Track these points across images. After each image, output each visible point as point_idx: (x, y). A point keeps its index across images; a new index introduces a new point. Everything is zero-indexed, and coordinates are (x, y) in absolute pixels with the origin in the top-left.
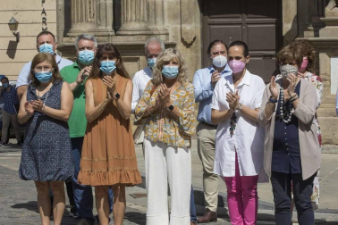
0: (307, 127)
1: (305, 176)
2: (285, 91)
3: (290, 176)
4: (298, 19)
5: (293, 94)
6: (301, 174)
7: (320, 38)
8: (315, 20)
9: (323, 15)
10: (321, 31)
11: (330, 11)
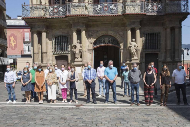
9: (75, 60)
11: (76, 60)
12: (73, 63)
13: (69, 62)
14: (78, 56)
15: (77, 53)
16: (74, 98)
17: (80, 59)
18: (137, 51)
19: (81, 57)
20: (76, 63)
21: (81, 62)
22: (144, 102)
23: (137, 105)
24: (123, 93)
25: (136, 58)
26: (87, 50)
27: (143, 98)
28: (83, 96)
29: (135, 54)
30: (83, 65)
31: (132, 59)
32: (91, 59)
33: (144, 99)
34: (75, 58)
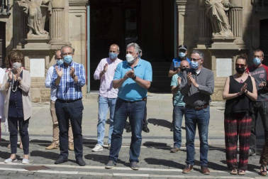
0: (26, 94)
1: (25, 119)
2: (15, 76)
3: (17, 119)
4: (13, 39)
5: (19, 78)
6: (23, 118)
7: (25, 49)
8: (22, 40)
9: (26, 38)
10: (26, 46)
11: (30, 35)
12: (19, 48)
13: (8, 43)
14: (38, 23)
15: (33, 13)
16: (20, 151)
17: (42, 34)
18: (230, 10)
19: (47, 28)
20: (28, 47)
21: (47, 41)
22: (226, 165)
23: (202, 171)
24: (170, 142)
25: (226, 33)
26: (67, 4)
27: (223, 156)
28: (47, 146)
29: (226, 20)
30: (51, 53)
31: (216, 36)
32: (77, 33)
33: (224, 158)
34: (28, 29)
